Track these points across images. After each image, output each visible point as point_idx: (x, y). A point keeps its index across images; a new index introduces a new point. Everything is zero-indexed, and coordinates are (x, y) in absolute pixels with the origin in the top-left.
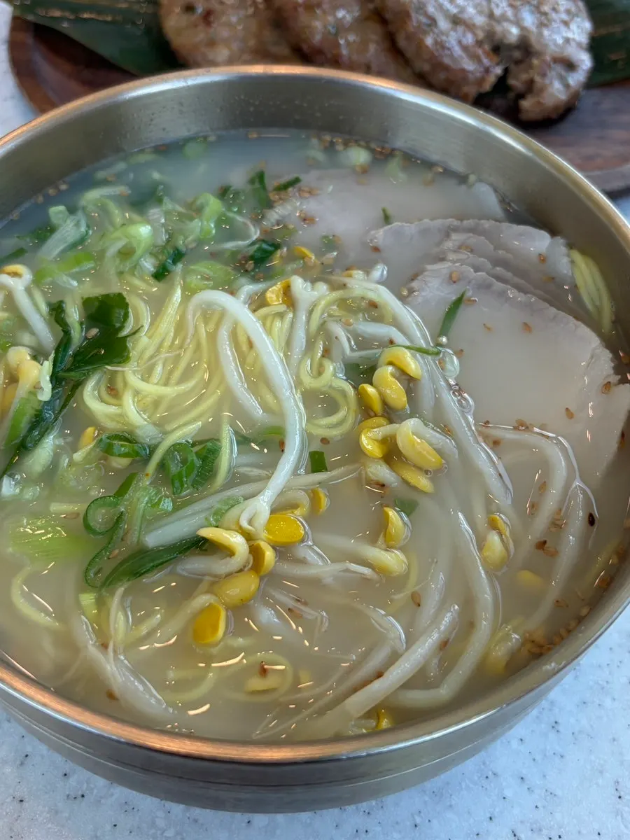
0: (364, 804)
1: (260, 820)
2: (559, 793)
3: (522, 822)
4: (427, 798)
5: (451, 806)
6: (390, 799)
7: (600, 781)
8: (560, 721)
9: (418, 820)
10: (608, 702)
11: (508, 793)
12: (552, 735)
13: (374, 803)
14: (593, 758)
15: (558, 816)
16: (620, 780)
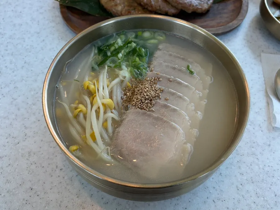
0: (177, 198)
1: (152, 204)
2: (223, 190)
3: (215, 198)
4: (191, 195)
5: (197, 196)
6: (182, 196)
7: (233, 186)
8: (222, 173)
9: (190, 200)
10: (233, 167)
11: (211, 191)
12: (220, 177)
13: (179, 197)
14: (230, 181)
15: (224, 196)
16: (238, 186)
